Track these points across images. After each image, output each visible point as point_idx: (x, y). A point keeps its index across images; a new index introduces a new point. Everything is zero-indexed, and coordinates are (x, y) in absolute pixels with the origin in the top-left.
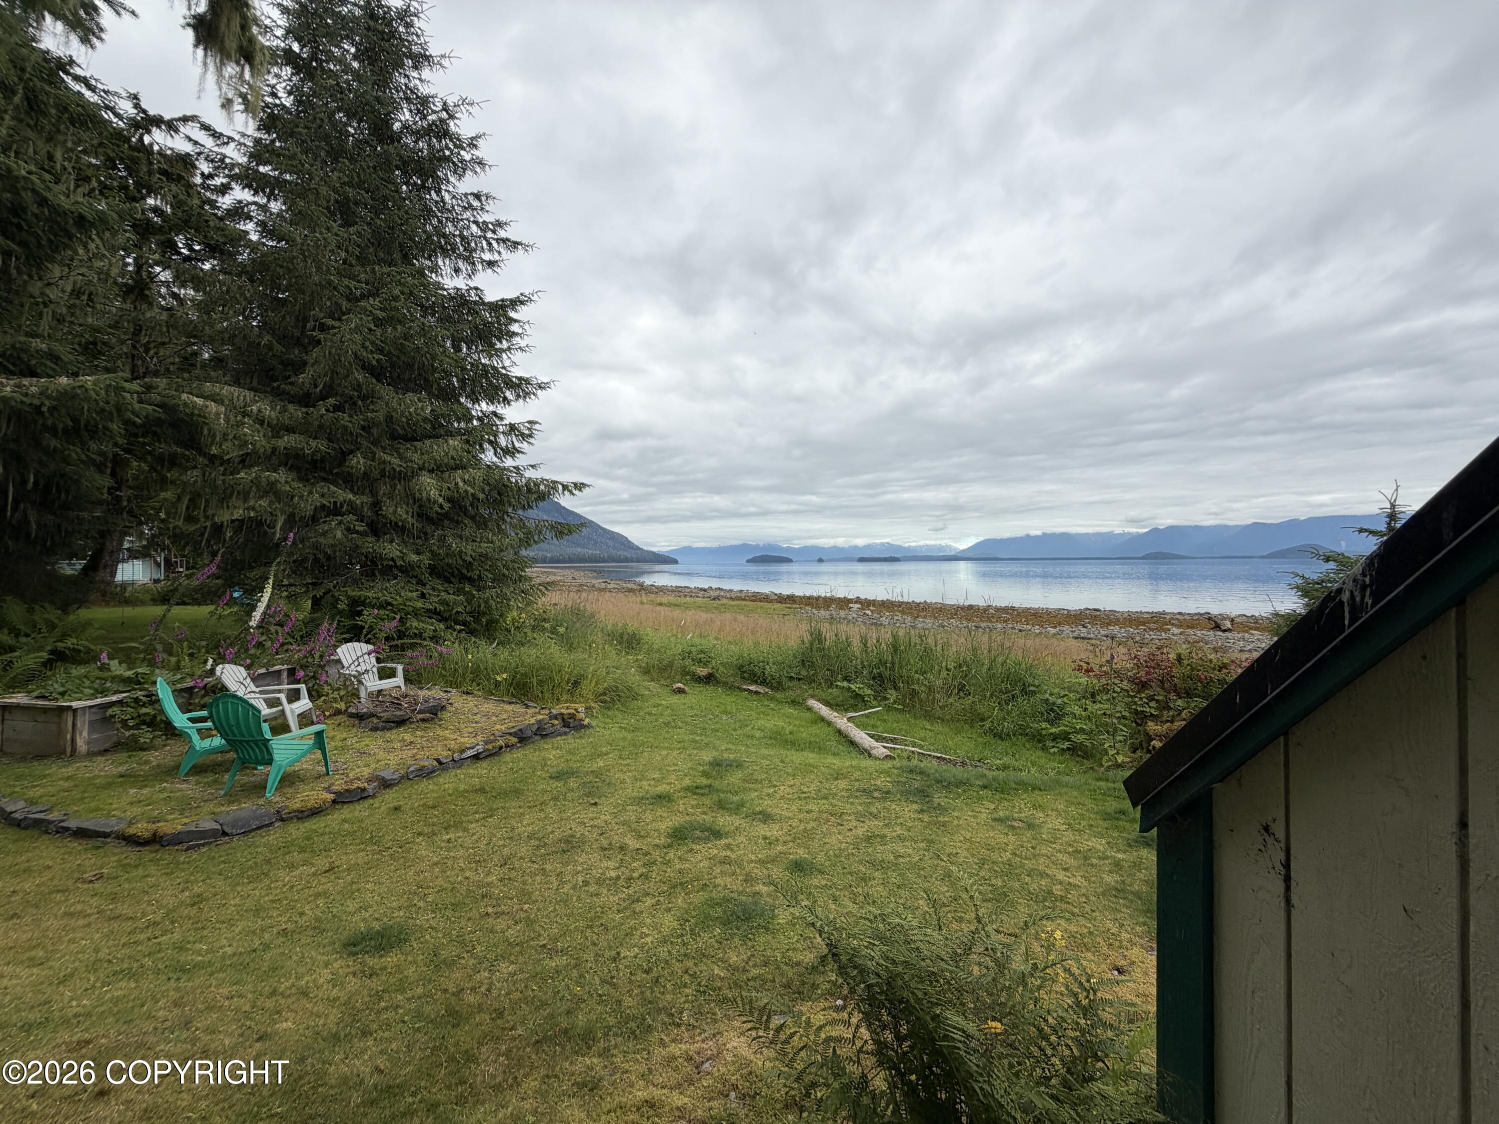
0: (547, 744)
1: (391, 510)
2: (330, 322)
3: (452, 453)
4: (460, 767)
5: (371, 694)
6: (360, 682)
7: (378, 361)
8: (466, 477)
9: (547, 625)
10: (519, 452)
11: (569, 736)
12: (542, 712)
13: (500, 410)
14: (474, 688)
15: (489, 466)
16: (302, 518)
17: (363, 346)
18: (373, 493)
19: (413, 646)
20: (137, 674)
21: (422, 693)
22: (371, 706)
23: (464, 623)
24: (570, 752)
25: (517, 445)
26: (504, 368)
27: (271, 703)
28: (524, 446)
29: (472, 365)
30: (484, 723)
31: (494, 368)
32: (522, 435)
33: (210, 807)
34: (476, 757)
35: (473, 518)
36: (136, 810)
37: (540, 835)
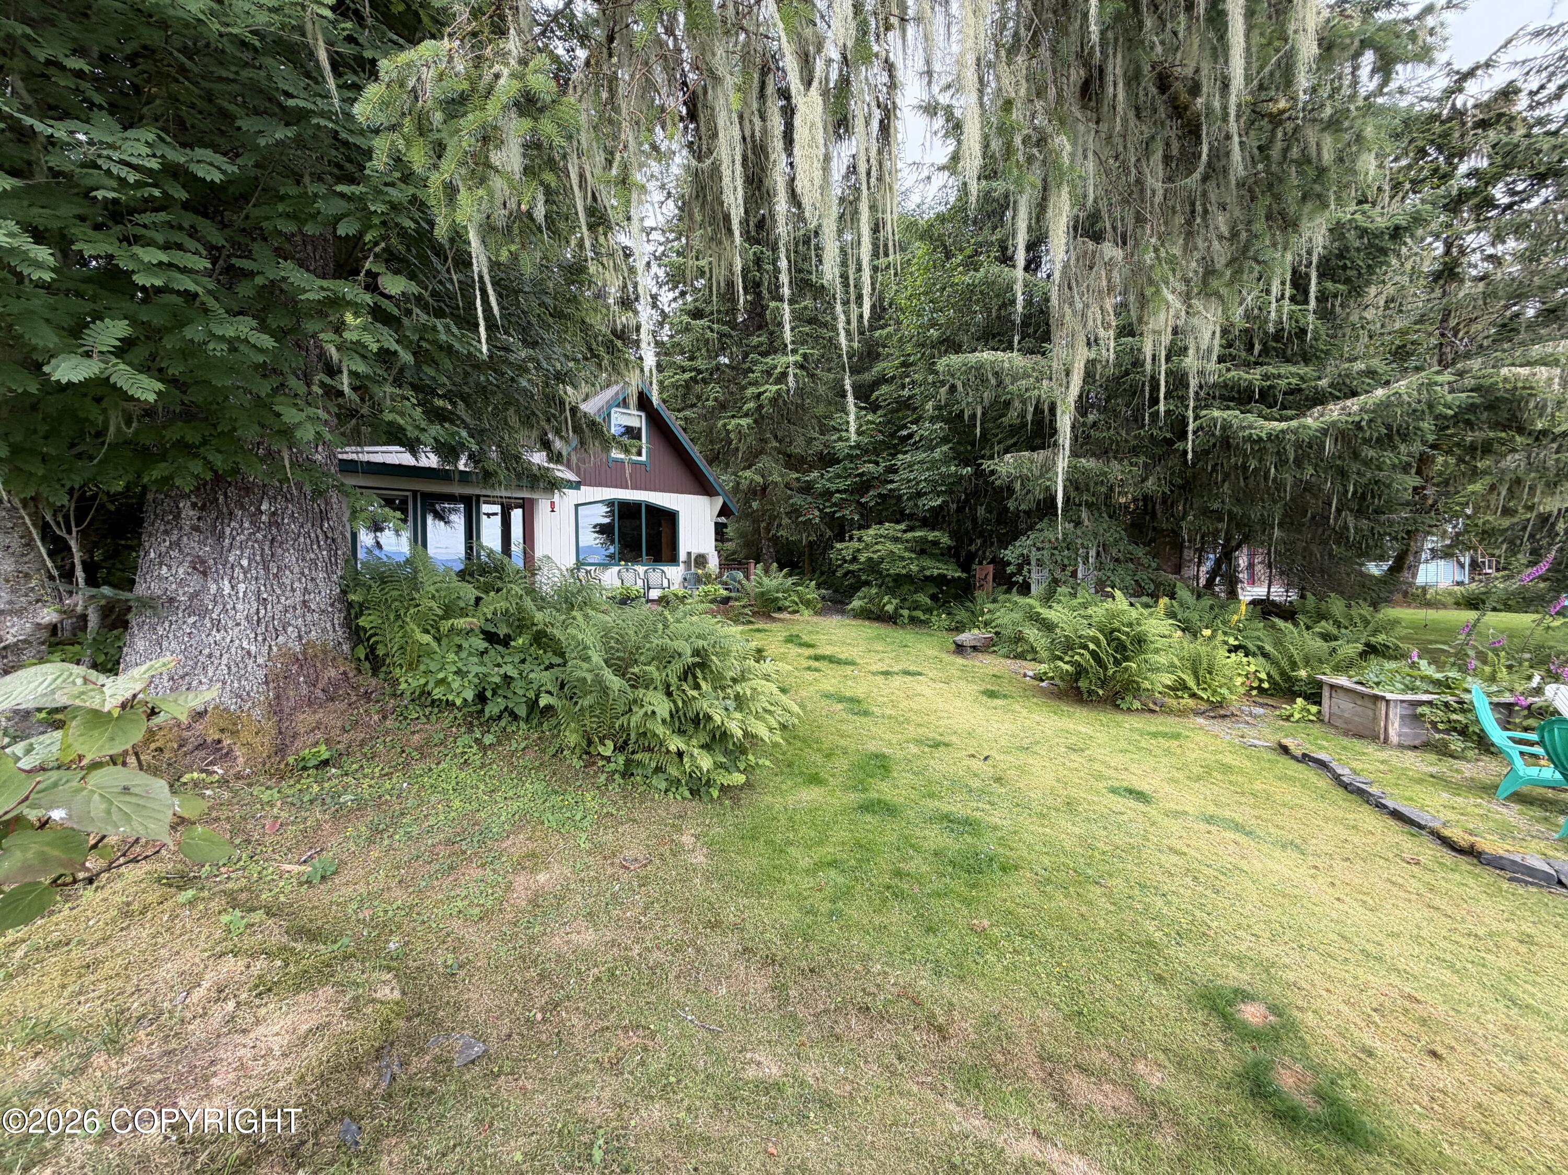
20: (1447, 678)
33: (1540, 846)
36: (1451, 815)
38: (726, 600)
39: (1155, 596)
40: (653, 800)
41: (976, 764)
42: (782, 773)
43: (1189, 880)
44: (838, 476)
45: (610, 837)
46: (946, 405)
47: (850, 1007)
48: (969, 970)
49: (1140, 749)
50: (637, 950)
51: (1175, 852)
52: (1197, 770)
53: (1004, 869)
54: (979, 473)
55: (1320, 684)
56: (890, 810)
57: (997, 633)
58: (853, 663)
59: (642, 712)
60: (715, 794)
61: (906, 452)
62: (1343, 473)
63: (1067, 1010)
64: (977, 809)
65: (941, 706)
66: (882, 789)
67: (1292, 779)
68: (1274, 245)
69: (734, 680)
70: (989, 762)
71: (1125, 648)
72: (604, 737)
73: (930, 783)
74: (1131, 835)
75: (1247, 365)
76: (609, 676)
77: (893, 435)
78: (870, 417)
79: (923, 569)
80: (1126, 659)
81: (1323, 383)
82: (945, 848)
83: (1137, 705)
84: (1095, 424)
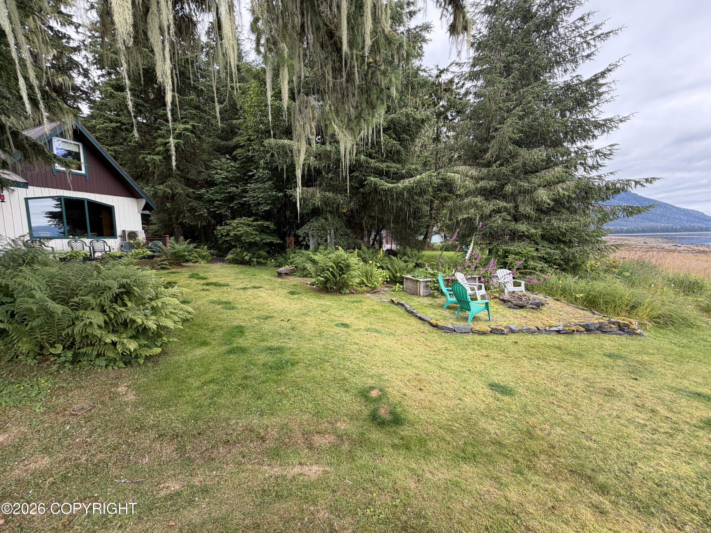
0: (606, 337)
1: (523, 209)
2: (499, 126)
3: (557, 175)
4: (549, 334)
5: (509, 292)
6: (505, 286)
7: (520, 137)
8: (564, 186)
9: (616, 270)
10: (601, 166)
11: (623, 337)
12: (604, 318)
13: (589, 143)
14: (562, 298)
15: (580, 178)
16: (486, 216)
17: (513, 132)
18: (515, 201)
19: (530, 273)
20: (434, 273)
21: (532, 296)
22: (509, 297)
23: (559, 265)
24: (621, 345)
25: (600, 162)
26: (593, 117)
27: (473, 289)
28: (606, 161)
29: (572, 122)
30: (565, 316)
31: (586, 120)
32: (605, 155)
33: (451, 321)
34: (558, 332)
35: (568, 209)
36: (433, 316)
37: (591, 381)
38: (152, 257)
39: (354, 249)
40: (97, 372)
41: (283, 324)
42: (185, 343)
43: (359, 353)
44: (217, 193)
45: (62, 400)
46: (270, 162)
47: (219, 443)
48: (276, 410)
49: (347, 308)
50: (84, 458)
51: (355, 343)
52: (366, 313)
53: (292, 365)
54: (286, 195)
55: (403, 278)
56: (243, 350)
57: (296, 267)
58: (228, 285)
59: (82, 324)
60: (141, 361)
61: (252, 183)
62: (409, 204)
63: (313, 412)
64: (283, 342)
65: (270, 301)
66: (241, 342)
67: (393, 311)
68: (369, 114)
69: (151, 300)
70: (290, 322)
71: (343, 269)
72: (54, 343)
73: (263, 335)
74: (341, 341)
75: (382, 161)
76: (53, 306)
77: (245, 174)
78: (232, 164)
79: (262, 239)
80: (343, 274)
81: (404, 171)
82: (269, 362)
83: (348, 291)
84: (331, 178)
